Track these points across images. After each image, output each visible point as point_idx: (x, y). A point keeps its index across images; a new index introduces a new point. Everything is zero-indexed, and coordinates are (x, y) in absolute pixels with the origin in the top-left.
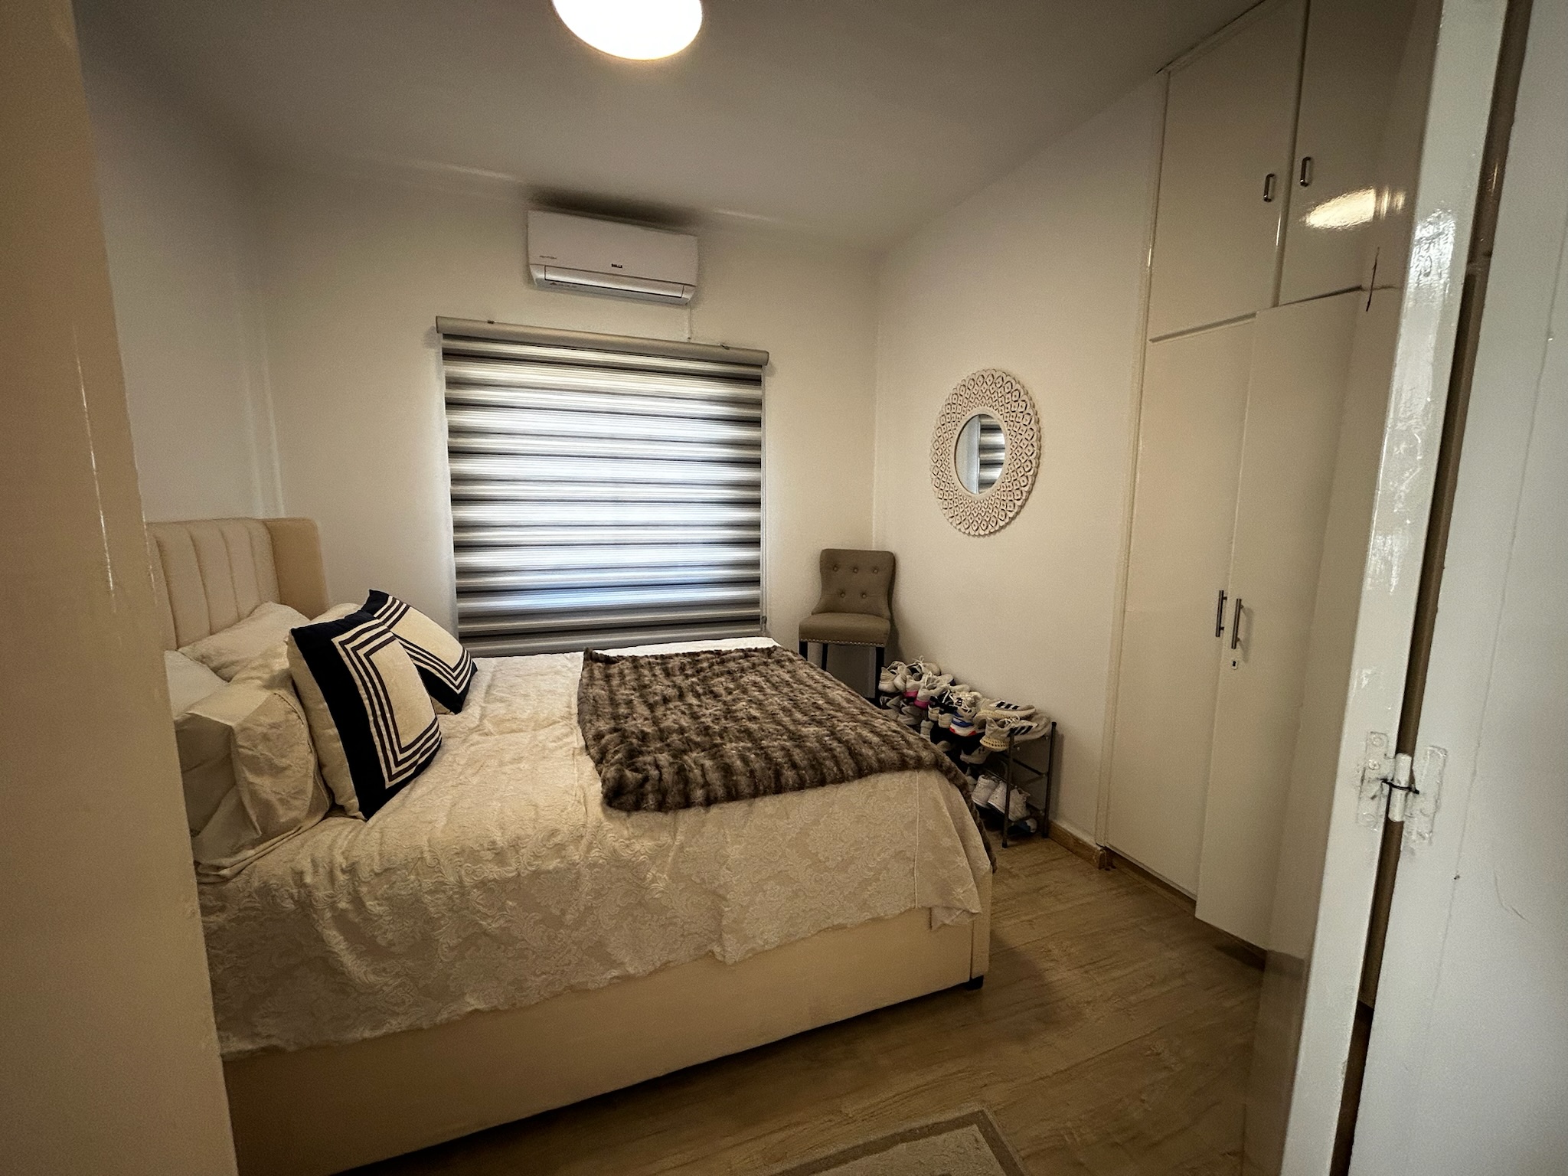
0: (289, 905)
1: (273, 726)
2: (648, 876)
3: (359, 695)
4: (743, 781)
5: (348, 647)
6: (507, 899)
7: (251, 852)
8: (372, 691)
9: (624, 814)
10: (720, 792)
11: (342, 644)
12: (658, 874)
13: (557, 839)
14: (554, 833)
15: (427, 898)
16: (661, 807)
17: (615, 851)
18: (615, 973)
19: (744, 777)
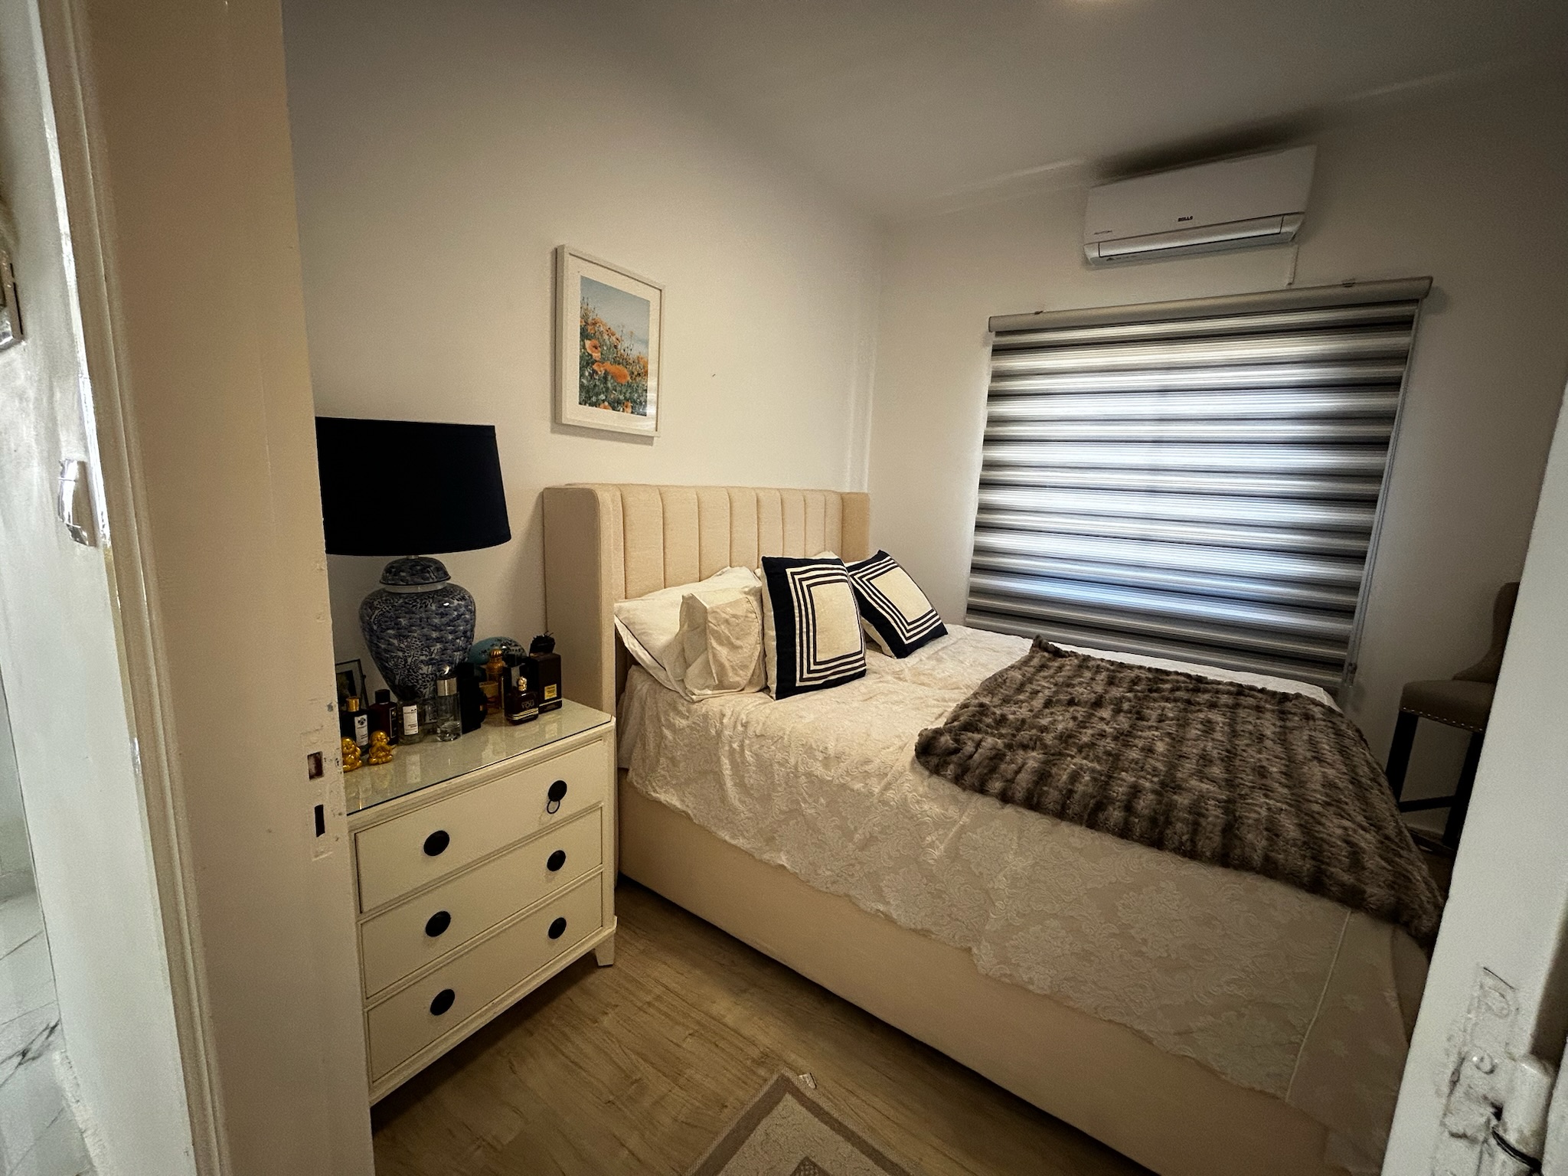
0: (713, 732)
1: (734, 616)
2: (927, 838)
3: (794, 613)
4: (1052, 796)
5: (797, 577)
6: (822, 796)
7: (710, 692)
8: (804, 613)
9: (927, 773)
10: (1020, 795)
11: (793, 574)
12: (937, 842)
13: (867, 768)
14: (868, 762)
15: (776, 767)
16: (957, 780)
17: (906, 799)
18: (881, 908)
19: (1056, 793)
